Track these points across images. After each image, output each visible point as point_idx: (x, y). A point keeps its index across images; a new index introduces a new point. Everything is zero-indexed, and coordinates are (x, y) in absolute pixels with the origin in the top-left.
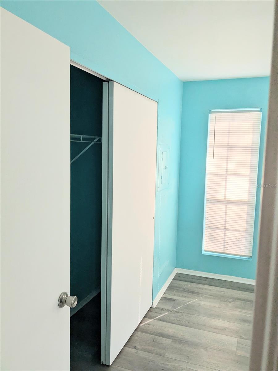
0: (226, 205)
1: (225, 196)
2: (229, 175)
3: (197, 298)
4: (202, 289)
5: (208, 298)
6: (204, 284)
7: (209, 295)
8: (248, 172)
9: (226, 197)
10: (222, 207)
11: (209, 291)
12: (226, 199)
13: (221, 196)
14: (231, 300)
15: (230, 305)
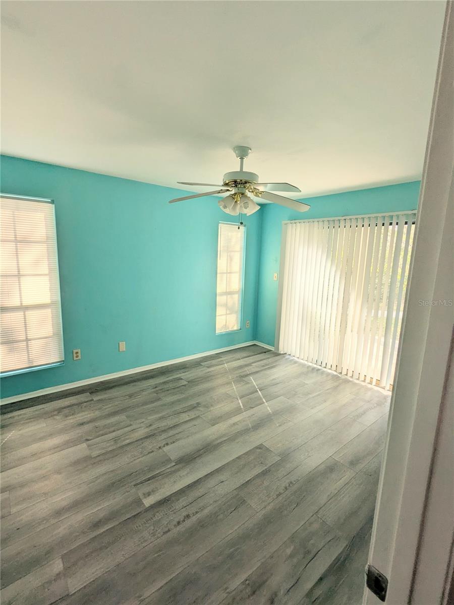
0: (24, 312)
1: (21, 302)
2: (22, 275)
3: (13, 430)
4: (13, 417)
5: (29, 422)
6: (11, 412)
7: (27, 419)
8: (47, 272)
9: (23, 303)
10: (19, 315)
11: (24, 416)
12: (23, 305)
13: (16, 302)
14: (56, 413)
15: (57, 417)
